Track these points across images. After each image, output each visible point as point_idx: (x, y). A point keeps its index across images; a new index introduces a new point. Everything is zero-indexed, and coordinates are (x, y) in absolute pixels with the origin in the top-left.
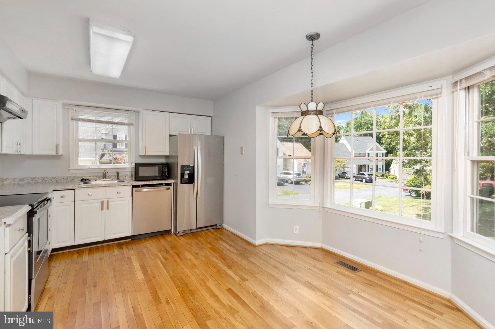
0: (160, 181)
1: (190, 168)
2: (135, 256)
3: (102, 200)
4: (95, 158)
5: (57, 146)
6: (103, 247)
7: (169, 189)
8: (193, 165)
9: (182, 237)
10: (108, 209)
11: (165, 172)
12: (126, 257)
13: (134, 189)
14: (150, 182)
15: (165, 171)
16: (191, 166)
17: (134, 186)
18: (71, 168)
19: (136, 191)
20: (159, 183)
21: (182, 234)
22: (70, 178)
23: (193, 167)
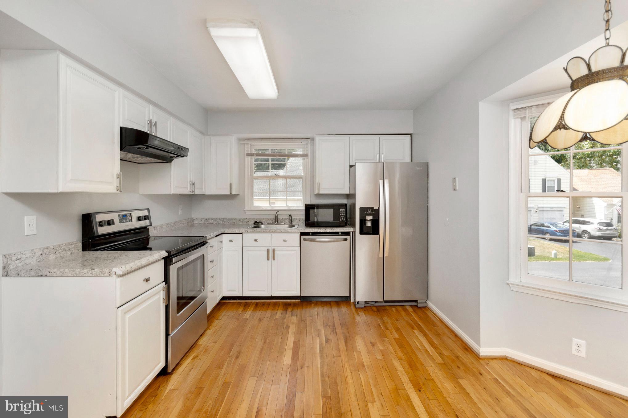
0: (334, 229)
1: (374, 212)
2: (295, 325)
3: (268, 248)
4: (269, 198)
5: (231, 185)
6: (269, 304)
7: (346, 239)
8: (378, 208)
9: (361, 310)
10: (274, 259)
11: (342, 217)
12: (285, 325)
13: (303, 237)
14: (321, 229)
15: (342, 215)
16: (374, 208)
17: (302, 234)
18: (246, 209)
19: (305, 240)
20: (332, 231)
21: (363, 306)
22: (245, 221)
23: (378, 211)
